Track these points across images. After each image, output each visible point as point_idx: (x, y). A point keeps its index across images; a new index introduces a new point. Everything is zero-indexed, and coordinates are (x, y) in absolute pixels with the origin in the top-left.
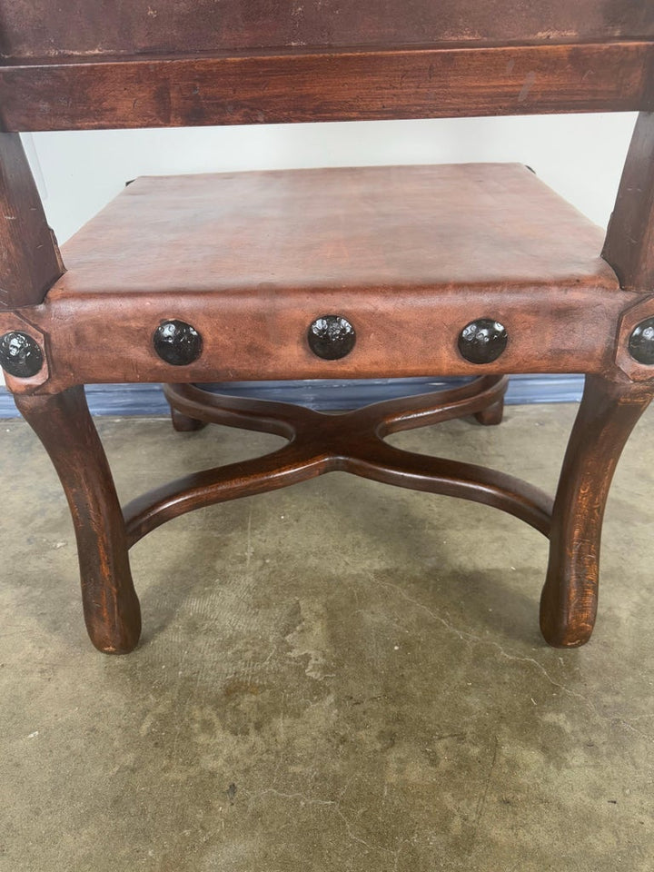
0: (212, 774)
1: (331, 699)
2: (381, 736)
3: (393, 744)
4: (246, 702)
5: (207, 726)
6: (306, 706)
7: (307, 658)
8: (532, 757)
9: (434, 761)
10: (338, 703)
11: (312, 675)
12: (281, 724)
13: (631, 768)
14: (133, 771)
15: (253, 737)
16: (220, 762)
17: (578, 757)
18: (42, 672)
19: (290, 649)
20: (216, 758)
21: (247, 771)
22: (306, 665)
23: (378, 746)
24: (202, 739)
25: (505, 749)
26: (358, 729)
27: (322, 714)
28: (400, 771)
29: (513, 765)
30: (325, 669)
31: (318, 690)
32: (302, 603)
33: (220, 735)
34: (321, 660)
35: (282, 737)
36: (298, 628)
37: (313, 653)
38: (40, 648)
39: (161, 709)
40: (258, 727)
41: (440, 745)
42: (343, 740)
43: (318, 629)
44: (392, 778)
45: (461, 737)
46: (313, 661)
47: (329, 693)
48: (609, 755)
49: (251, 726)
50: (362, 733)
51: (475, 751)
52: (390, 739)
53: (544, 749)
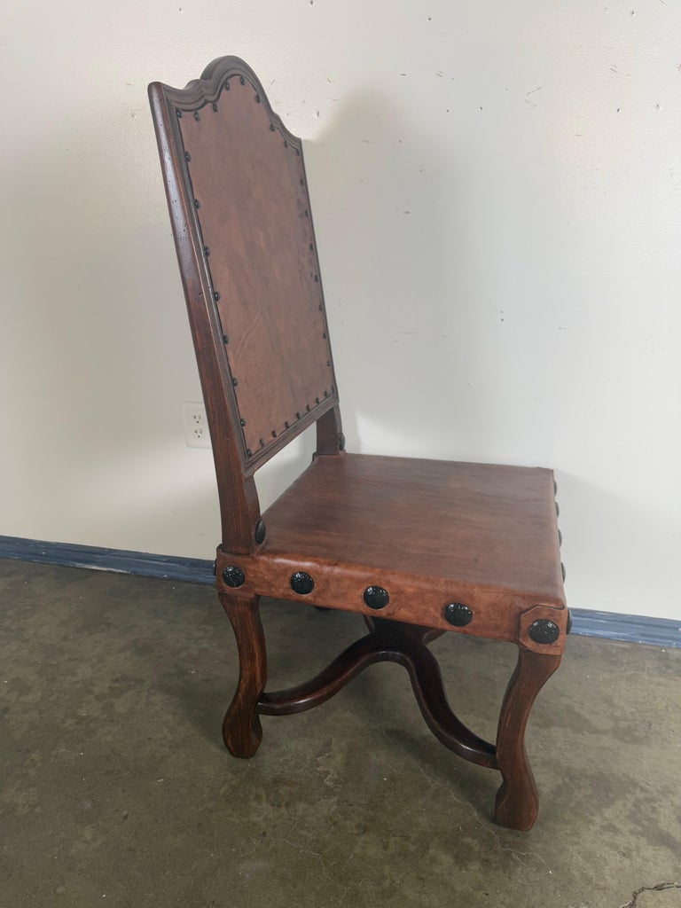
0: (255, 824)
1: (335, 799)
2: (359, 826)
3: (364, 833)
4: (284, 790)
5: (258, 798)
6: (319, 800)
7: (327, 773)
8: (447, 859)
9: (385, 848)
10: (338, 803)
11: (328, 783)
12: (301, 806)
13: (507, 879)
14: (211, 811)
15: (283, 810)
16: (261, 819)
17: (475, 866)
18: (171, 747)
19: (318, 765)
20: (259, 816)
21: (274, 826)
22: (326, 777)
23: (355, 832)
24: (253, 804)
25: (431, 851)
26: (346, 819)
27: (328, 806)
28: (363, 848)
29: (433, 860)
30: (337, 782)
31: (329, 792)
32: (334, 740)
33: (265, 805)
34: (336, 776)
35: (299, 813)
36: (327, 755)
37: (331, 771)
38: (172, 733)
39: (234, 783)
40: (287, 805)
41: (392, 840)
42: (335, 824)
43: (339, 758)
44: (358, 850)
45: (407, 838)
46: (330, 776)
47: (335, 795)
48: (496, 869)
49: (283, 804)
50: (348, 822)
51: (412, 848)
52: (364, 830)
53: (456, 857)
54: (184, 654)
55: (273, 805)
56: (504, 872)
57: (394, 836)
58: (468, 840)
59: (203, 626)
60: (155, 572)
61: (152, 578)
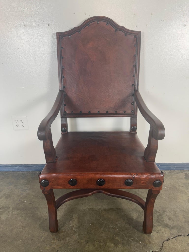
54: (21, 196)
55: (59, 240)
56: (128, 245)
57: (96, 242)
58: (117, 238)
59: (26, 186)
60: (7, 170)
61: (6, 172)
